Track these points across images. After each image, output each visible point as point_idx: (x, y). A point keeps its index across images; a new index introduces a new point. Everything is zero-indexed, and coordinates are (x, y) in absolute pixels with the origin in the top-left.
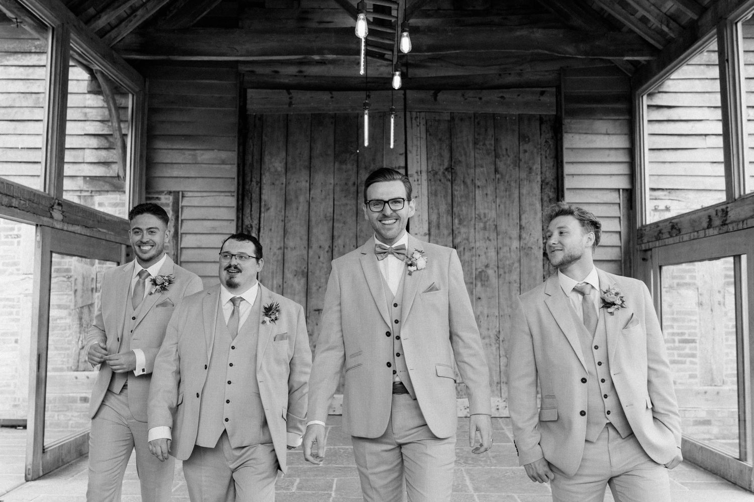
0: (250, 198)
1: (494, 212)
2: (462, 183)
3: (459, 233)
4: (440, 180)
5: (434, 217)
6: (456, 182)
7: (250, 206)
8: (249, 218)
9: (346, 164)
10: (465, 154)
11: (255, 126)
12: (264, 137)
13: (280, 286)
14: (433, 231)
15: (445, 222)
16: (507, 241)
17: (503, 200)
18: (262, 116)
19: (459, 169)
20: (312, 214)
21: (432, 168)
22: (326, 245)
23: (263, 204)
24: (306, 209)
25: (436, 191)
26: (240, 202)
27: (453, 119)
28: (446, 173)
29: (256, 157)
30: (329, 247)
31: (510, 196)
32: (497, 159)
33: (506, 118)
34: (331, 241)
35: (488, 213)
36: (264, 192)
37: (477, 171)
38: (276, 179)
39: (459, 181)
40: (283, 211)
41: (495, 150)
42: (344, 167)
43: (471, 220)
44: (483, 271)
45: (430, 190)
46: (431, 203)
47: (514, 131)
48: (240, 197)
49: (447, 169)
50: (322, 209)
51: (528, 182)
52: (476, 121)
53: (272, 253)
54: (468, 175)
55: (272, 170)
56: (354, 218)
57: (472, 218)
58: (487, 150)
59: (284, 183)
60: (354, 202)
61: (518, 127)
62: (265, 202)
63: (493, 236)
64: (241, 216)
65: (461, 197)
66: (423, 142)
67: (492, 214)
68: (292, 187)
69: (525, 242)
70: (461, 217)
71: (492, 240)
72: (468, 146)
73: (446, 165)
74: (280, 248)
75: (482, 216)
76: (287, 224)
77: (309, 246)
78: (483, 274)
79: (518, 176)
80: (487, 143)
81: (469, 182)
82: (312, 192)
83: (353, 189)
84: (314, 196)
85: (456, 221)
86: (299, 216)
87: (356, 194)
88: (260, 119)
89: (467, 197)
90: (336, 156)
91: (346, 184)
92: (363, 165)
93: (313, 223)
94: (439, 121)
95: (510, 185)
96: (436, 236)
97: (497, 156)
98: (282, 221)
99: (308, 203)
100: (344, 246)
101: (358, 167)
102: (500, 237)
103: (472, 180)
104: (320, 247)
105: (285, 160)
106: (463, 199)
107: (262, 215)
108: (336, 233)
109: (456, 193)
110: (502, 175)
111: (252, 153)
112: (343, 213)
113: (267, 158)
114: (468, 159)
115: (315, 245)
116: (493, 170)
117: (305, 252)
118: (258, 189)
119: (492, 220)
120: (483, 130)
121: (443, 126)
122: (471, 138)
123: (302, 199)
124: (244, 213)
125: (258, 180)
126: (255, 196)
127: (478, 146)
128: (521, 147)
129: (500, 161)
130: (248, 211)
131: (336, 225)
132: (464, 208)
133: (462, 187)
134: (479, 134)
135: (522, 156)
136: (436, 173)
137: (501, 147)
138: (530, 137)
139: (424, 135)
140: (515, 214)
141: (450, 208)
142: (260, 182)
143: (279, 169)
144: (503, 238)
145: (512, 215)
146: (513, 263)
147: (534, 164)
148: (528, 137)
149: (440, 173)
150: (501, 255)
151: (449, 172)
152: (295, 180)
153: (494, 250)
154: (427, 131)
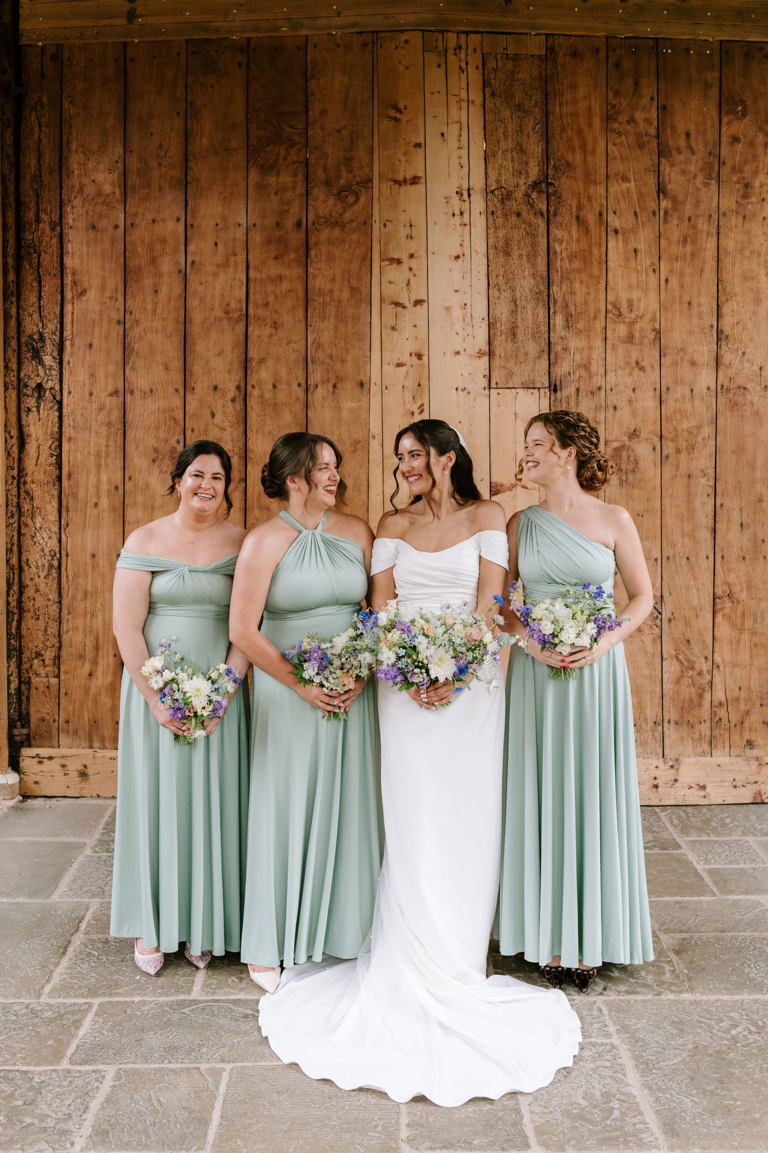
0: (35, 265)
1: (653, 296)
2: (574, 220)
3: (565, 349)
4: (519, 215)
5: (503, 310)
6: (559, 218)
7: (35, 284)
8: (36, 316)
9: (278, 174)
10: (583, 147)
11: (43, 75)
12: (66, 105)
13: (117, 488)
14: (501, 345)
15: (530, 322)
16: (685, 371)
17: (678, 266)
18: (59, 47)
19: (566, 185)
20: (193, 302)
21: (498, 181)
22: (230, 383)
23: (68, 280)
24: (177, 289)
25: (507, 242)
26: (12, 277)
27: (551, 51)
28: (534, 195)
29: (49, 157)
30: (238, 388)
31: (693, 255)
32: (663, 160)
33: (688, 50)
34: (241, 374)
35: (639, 300)
36: (69, 247)
37: (610, 189)
38: (101, 216)
39: (565, 217)
40: (121, 299)
41: (658, 137)
42: (272, 180)
43: (595, 319)
44: (623, 446)
45: (491, 241)
46: (493, 274)
47: (707, 85)
48: (10, 261)
49: (535, 185)
50: (217, 294)
51: (740, 219)
52: (612, 60)
53: (95, 406)
54: (589, 198)
55: (90, 190)
56: (300, 313)
57: (598, 311)
58: (638, 136)
59: (121, 224)
60: (298, 271)
61: (717, 74)
62: (74, 274)
63: (650, 357)
64: (14, 311)
65: (572, 257)
66: (476, 114)
67: (648, 303)
68: (140, 234)
69: (730, 372)
70: (572, 309)
71: (648, 369)
72: (590, 125)
73: (534, 172)
74: (116, 393)
75: (624, 308)
76: (130, 334)
77: (186, 387)
78: (624, 454)
79: (715, 204)
80: (639, 116)
81: (591, 218)
82: (192, 248)
83: (296, 238)
84: (197, 259)
85: (559, 320)
86: (159, 310)
87: (302, 252)
88: (55, 58)
89: (585, 257)
90: (252, 154)
91: (278, 224)
92: (321, 175)
93: (195, 328)
94: (516, 58)
95: (694, 227)
96: (507, 360)
97: (663, 152)
98: (119, 322)
99: (182, 278)
100: (274, 386)
101: (307, 178)
102: (666, 361)
103: (601, 214)
104: (215, 388)
105: (120, 165)
106: (576, 264)
107: (68, 308)
108: (253, 353)
109: (558, 248)
110: (675, 200)
111: (39, 148)
112: (271, 299)
113: (75, 161)
114: (589, 158)
115: (201, 385)
116: (653, 188)
117: (177, 402)
118: (55, 241)
119: (648, 316)
120: (630, 82)
121: (527, 72)
122: (597, 107)
123: (166, 265)
124: (22, 303)
125: (56, 218)
126: (48, 260)
127: (616, 126)
128: (724, 129)
129: (672, 165)
130: (33, 299)
131: (254, 331)
132: (577, 286)
133: (574, 232)
134: (617, 93)
135: (725, 150)
136: (507, 196)
137: (674, 129)
138: (748, 103)
139: (476, 96)
140: (707, 302)
141: (543, 288)
142: (59, 225)
143: (107, 188)
144: (675, 364)
145: (699, 305)
146: (699, 428)
147: (756, 173)
148: (743, 102)
149: (519, 195)
150: (670, 406)
151: (540, 192)
152: (150, 217)
153: (651, 393)
154: (485, 84)
